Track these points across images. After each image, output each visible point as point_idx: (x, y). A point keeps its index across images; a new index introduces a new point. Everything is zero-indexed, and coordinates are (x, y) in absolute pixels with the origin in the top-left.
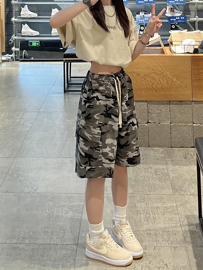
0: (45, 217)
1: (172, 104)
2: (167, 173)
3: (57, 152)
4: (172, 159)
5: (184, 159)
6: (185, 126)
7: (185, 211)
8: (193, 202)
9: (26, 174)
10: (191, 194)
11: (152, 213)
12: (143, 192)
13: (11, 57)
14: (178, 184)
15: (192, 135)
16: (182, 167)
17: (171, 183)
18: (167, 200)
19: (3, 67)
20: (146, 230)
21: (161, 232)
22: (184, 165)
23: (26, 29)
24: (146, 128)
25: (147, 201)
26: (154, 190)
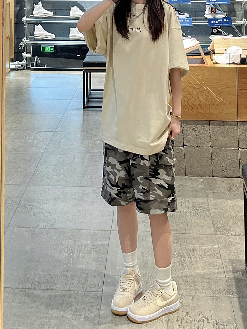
0: (63, 258)
1: (213, 125)
2: (208, 208)
3: (77, 180)
4: (214, 191)
5: (228, 191)
6: (228, 151)
7: (229, 254)
8: (239, 244)
9: (40, 205)
10: (236, 234)
11: (187, 257)
12: (178, 231)
13: (22, 65)
14: (221, 221)
15: (237, 162)
16: (226, 201)
17: (212, 220)
18: (206, 241)
19: (12, 77)
20: (182, 276)
21: (199, 280)
22: (228, 199)
23: (40, 31)
24: (182, 152)
25: (181, 242)
26: (190, 228)
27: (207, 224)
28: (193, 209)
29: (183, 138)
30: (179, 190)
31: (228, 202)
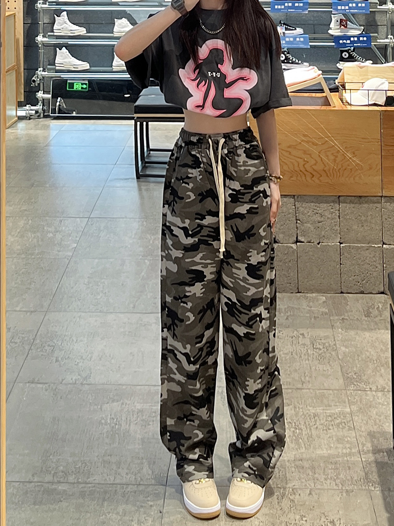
0: (104, 433)
1: (344, 202)
2: (334, 345)
4: (343, 317)
5: (366, 317)
6: (367, 250)
7: (367, 423)
8: (383, 405)
9: (67, 345)
10: (379, 387)
11: (305, 427)
12: (290, 385)
13: (36, 111)
14: (354, 367)
15: (380, 267)
16: (362, 334)
17: (341, 366)
18: (333, 400)
19: (21, 130)
20: (294, 460)
21: (321, 465)
22: (364, 330)
23: (64, 58)
24: (293, 252)
25: (296, 403)
26: (310, 380)
27: (333, 372)
28: (312, 348)
29: (297, 228)
30: (288, 316)
31: (364, 335)
